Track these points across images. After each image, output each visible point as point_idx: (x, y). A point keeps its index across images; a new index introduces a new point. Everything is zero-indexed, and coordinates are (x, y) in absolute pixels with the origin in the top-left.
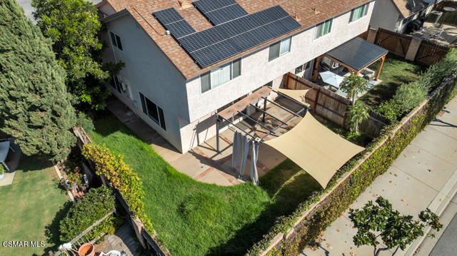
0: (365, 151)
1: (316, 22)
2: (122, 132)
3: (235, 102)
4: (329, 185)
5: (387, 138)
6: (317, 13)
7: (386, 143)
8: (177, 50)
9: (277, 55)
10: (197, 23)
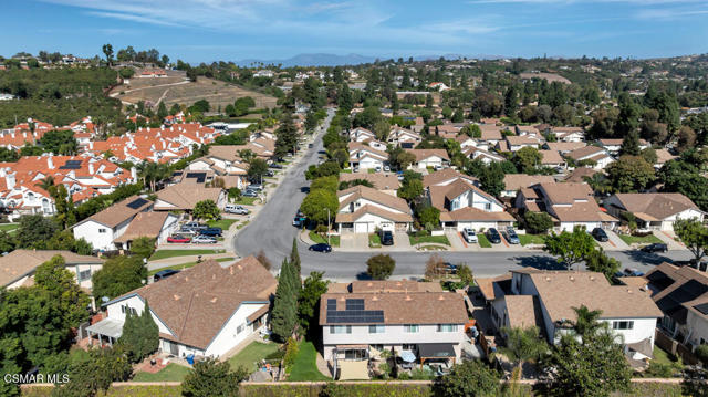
0: (369, 380)
2: (313, 343)
6: (402, 319)
8: (325, 314)
9: (375, 332)
10: (341, 307)
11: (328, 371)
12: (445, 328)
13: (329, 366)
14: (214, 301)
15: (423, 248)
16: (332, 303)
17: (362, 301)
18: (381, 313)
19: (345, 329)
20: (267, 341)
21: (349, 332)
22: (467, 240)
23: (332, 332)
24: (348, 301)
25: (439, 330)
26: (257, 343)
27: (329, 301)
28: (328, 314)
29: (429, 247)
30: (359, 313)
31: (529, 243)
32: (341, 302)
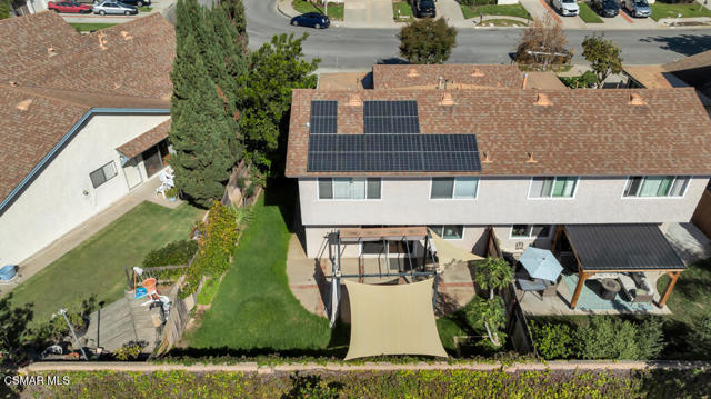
0: (444, 359)
1: (514, 172)
2: (281, 211)
3: (363, 226)
4: (353, 361)
5: (499, 366)
6: (532, 160)
7: (493, 371)
8: (302, 145)
9: (449, 194)
10: (350, 124)
11: (316, 292)
12: (650, 187)
13: (320, 276)
14: (23, 106)
15: (487, 22)
16: (325, 112)
17: (411, 107)
18: (469, 142)
19: (360, 186)
20: (175, 203)
21: (374, 194)
22: (560, 12)
23: (326, 194)
24: (369, 107)
25: (632, 191)
26: (149, 208)
27: (317, 107)
28: (314, 144)
29: (497, 22)
30: (404, 143)
31: (666, 16)
32: (350, 110)
